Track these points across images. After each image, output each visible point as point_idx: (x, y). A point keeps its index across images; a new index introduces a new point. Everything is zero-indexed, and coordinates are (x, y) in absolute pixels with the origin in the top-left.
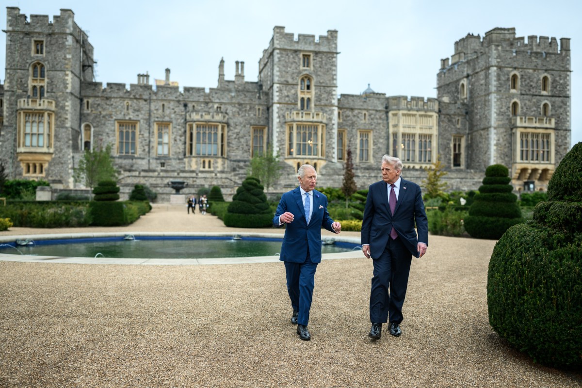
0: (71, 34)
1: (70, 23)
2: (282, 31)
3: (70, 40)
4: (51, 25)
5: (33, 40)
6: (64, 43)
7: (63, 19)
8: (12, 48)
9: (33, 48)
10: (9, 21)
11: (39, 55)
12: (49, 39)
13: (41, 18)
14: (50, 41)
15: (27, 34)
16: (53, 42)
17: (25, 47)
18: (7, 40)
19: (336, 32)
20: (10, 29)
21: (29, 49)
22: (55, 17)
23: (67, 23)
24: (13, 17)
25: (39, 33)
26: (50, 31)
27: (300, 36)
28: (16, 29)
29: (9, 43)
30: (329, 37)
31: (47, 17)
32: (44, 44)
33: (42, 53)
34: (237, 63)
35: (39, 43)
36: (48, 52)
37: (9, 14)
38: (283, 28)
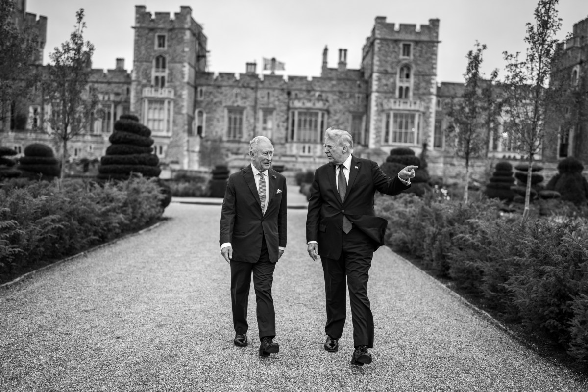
0: (189, 29)
1: (188, 19)
2: (383, 21)
3: (188, 35)
4: (172, 21)
5: (157, 34)
6: (182, 38)
7: (182, 15)
8: (139, 42)
9: (156, 42)
10: (137, 18)
11: (161, 49)
12: (170, 34)
13: (164, 15)
14: (171, 36)
15: (152, 30)
16: (174, 36)
17: (149, 42)
18: (136, 36)
19: (438, 20)
20: (138, 25)
21: (153, 43)
22: (176, 14)
23: (185, 19)
24: (140, 14)
25: (162, 29)
26: (171, 27)
27: (401, 25)
28: (144, 25)
29: (137, 38)
30: (431, 26)
31: (168, 14)
32: (166, 39)
33: (164, 46)
34: (340, 50)
35: (161, 38)
36: (169, 46)
37: (137, 12)
38: (384, 18)
